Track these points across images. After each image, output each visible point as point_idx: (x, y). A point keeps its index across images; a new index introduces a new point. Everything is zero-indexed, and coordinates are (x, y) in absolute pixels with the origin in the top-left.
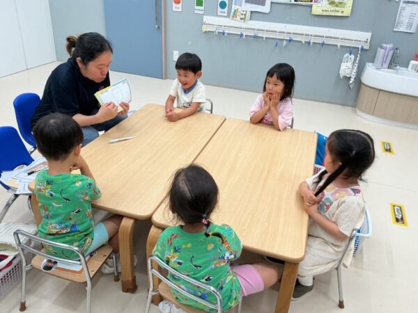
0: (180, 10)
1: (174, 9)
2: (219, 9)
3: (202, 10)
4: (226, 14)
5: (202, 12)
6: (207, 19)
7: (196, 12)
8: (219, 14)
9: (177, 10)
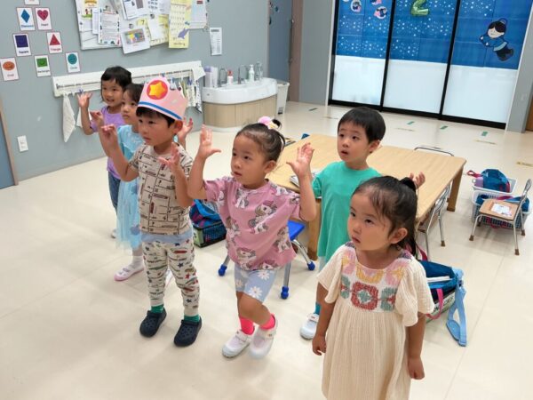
0: (16, 77)
1: (6, 78)
2: (69, 65)
3: (47, 71)
4: (78, 70)
5: (49, 74)
6: (58, 80)
7: (39, 75)
8: (70, 71)
9: (11, 78)
